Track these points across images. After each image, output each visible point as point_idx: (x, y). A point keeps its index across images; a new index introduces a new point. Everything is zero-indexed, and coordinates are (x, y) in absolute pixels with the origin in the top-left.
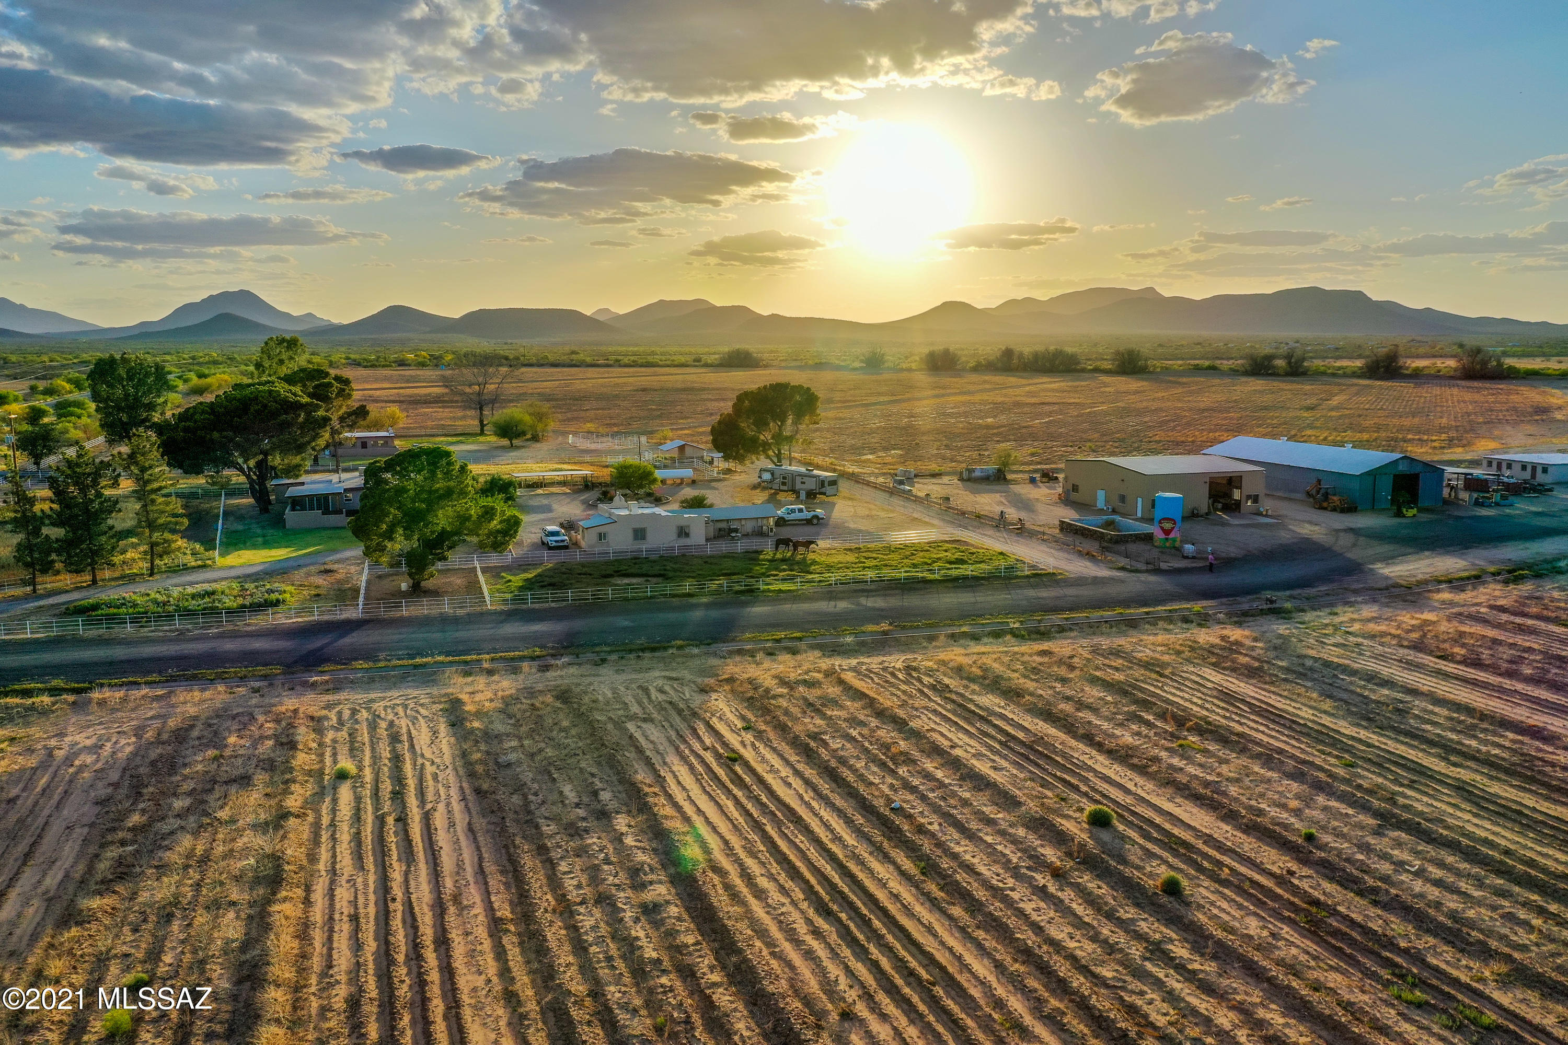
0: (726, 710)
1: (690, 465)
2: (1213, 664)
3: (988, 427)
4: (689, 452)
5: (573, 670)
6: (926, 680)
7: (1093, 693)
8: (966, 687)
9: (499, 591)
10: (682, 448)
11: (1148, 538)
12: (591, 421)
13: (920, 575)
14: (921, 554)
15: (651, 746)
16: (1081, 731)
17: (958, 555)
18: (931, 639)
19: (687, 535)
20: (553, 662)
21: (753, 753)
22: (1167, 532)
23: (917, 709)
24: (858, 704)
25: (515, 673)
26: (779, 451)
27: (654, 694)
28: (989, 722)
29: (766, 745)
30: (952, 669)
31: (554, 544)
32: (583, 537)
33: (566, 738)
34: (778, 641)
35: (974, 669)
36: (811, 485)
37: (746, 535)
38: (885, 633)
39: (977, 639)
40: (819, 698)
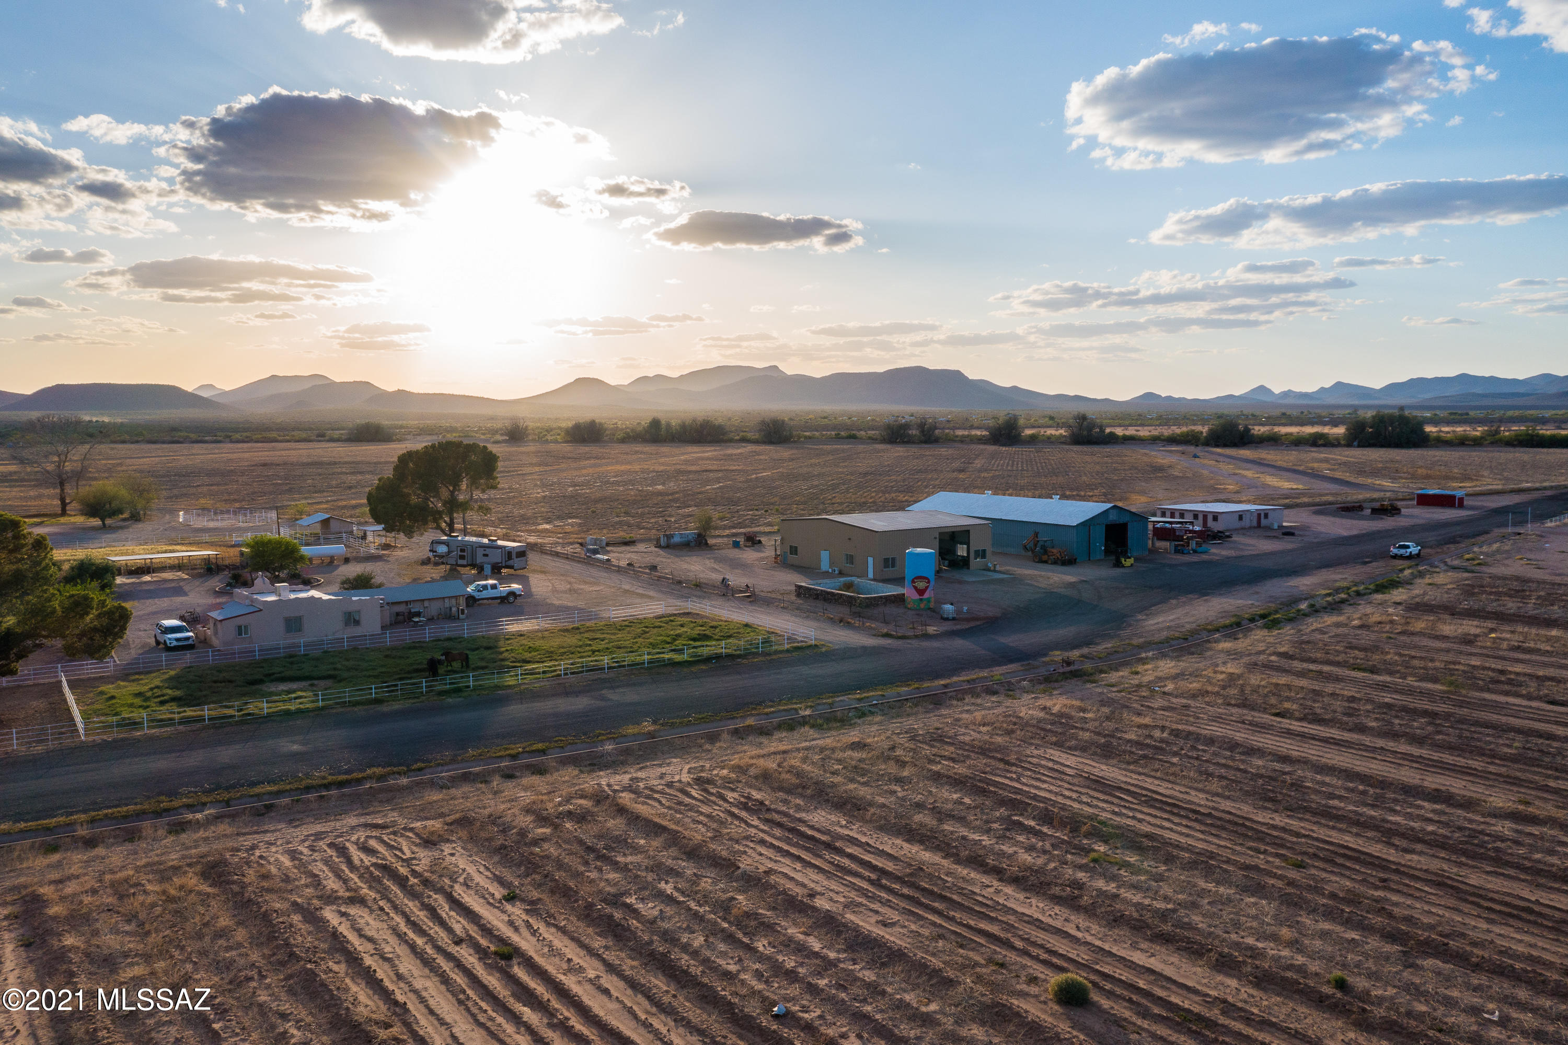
0: (471, 869)
1: (339, 540)
2: (1055, 744)
3: (660, 493)
4: (334, 525)
5: (223, 828)
6: (730, 796)
7: (948, 796)
8: (785, 802)
9: (97, 713)
10: (325, 523)
11: (899, 600)
12: (204, 496)
13: (666, 656)
14: (656, 630)
15: (370, 947)
16: (964, 854)
17: (698, 631)
18: (713, 738)
19: (357, 623)
20: (190, 816)
21: (533, 940)
22: (921, 592)
23: (737, 842)
24: (656, 843)
25: (131, 840)
26: (452, 520)
27: (356, 855)
28: (840, 851)
29: (548, 924)
30: (756, 777)
31: (175, 643)
32: (216, 633)
33: (228, 949)
34: (514, 757)
35: (785, 776)
36: (496, 557)
37: (431, 619)
38: (651, 735)
39: (767, 734)
40: (600, 837)
